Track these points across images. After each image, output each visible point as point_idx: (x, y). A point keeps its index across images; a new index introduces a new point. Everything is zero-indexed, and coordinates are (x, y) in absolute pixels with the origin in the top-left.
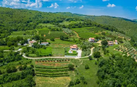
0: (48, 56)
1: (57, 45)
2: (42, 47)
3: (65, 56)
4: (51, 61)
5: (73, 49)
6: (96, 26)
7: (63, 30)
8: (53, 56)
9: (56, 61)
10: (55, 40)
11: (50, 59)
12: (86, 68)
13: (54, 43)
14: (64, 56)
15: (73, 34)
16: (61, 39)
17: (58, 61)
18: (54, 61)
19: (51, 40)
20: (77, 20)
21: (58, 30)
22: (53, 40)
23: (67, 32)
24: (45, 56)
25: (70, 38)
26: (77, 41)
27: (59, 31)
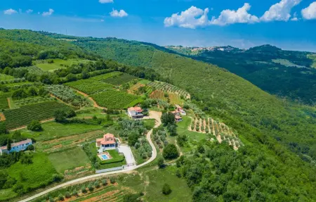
0: (50, 184)
1: (57, 141)
2: (16, 161)
3: (97, 171)
4: (67, 197)
5: (107, 146)
6: (117, 70)
7: (48, 92)
8: (65, 182)
9: (80, 194)
10: (42, 126)
11: (62, 190)
12: (164, 193)
13: (43, 137)
14: (94, 173)
15: (82, 100)
16: (57, 121)
17: (84, 191)
18: (76, 195)
19: (33, 130)
20: (67, 55)
21: (33, 93)
22: (39, 129)
23: (64, 97)
24: (43, 187)
25: (79, 113)
26: (104, 120)
27: (36, 95)
